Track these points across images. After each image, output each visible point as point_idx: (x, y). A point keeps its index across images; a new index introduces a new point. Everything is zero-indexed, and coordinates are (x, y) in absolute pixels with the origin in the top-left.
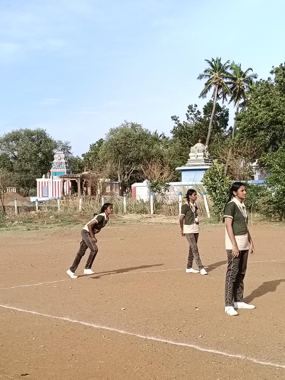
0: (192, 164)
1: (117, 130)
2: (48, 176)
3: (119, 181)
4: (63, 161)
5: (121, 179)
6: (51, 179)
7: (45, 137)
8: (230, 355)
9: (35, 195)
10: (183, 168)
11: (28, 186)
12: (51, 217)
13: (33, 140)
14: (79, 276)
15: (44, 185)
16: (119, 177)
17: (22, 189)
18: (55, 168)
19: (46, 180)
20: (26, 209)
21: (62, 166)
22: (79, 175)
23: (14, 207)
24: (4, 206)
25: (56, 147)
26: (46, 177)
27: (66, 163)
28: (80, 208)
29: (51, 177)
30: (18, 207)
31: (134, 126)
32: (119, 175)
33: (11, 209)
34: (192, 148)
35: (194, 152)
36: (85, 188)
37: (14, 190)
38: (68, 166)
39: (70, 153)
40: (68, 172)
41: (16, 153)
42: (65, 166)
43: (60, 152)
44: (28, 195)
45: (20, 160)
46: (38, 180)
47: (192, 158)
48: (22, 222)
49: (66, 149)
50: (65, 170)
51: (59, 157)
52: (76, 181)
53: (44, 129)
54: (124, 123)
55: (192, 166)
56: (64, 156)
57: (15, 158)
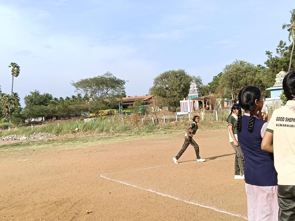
0: (278, 85)
1: (231, 66)
2: (187, 98)
3: (233, 99)
4: (196, 89)
5: (234, 98)
6: (189, 101)
7: (185, 74)
8: (232, 215)
9: (179, 111)
10: (271, 88)
11: (175, 106)
12: (182, 125)
13: (177, 77)
14: (179, 163)
15: (184, 105)
16: (232, 97)
17: (172, 108)
18: (191, 94)
19: (186, 101)
20: (170, 120)
21: (195, 92)
22: (203, 97)
23: (163, 119)
24: (157, 119)
25: (191, 80)
26: (186, 100)
27: (198, 90)
28: (202, 119)
29: (189, 99)
30: (165, 119)
31: (242, 63)
32: (232, 95)
33: (161, 121)
34: (277, 75)
35: (278, 77)
36: (208, 105)
37: (167, 109)
38: (199, 91)
39: (201, 83)
40: (199, 96)
41: (167, 86)
42: (197, 92)
43: (194, 83)
44: (175, 111)
45: (170, 90)
46: (181, 101)
47: (277, 82)
48: (163, 129)
49: (198, 81)
50: (197, 94)
51: (193, 86)
52: (202, 101)
53: (184, 69)
54: (235, 61)
55: (278, 87)
56: (196, 86)
57: (167, 88)
